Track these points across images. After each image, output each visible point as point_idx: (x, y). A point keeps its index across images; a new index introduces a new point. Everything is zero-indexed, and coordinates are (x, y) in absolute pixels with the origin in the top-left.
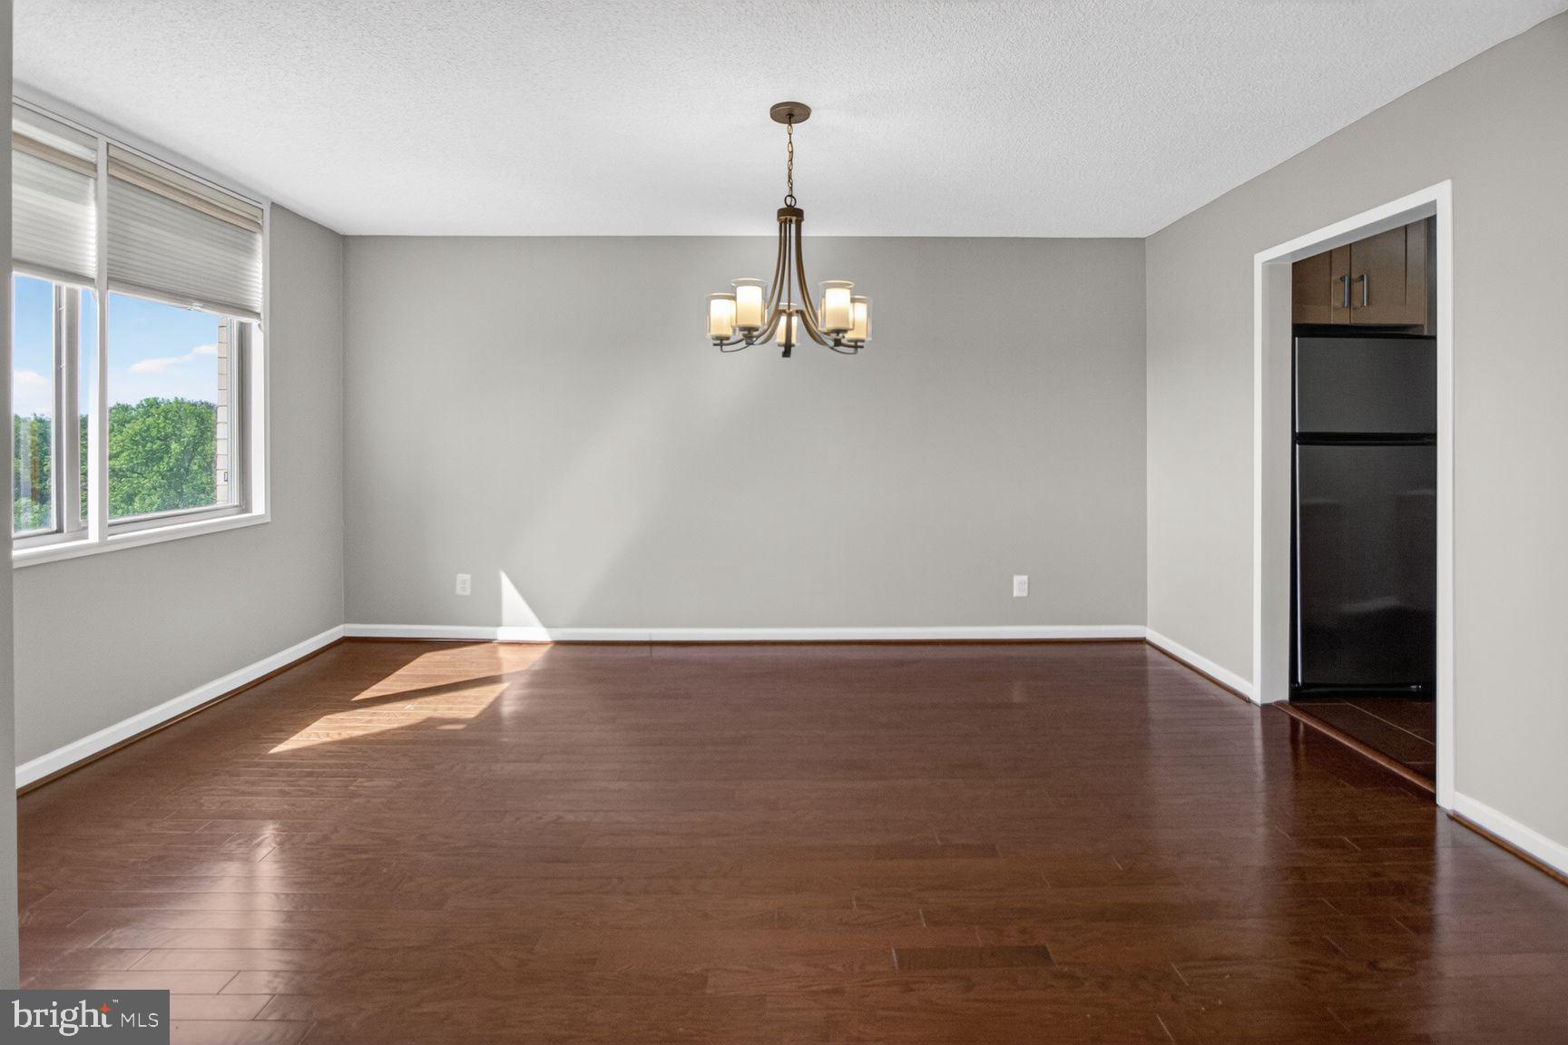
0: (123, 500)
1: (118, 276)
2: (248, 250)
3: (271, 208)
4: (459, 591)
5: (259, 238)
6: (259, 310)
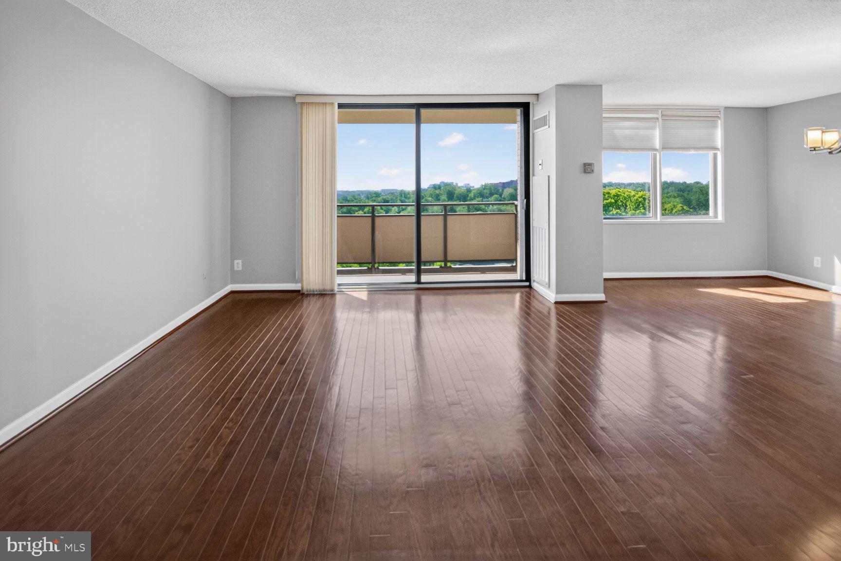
3: (724, 109)
4: (815, 265)
6: (720, 147)
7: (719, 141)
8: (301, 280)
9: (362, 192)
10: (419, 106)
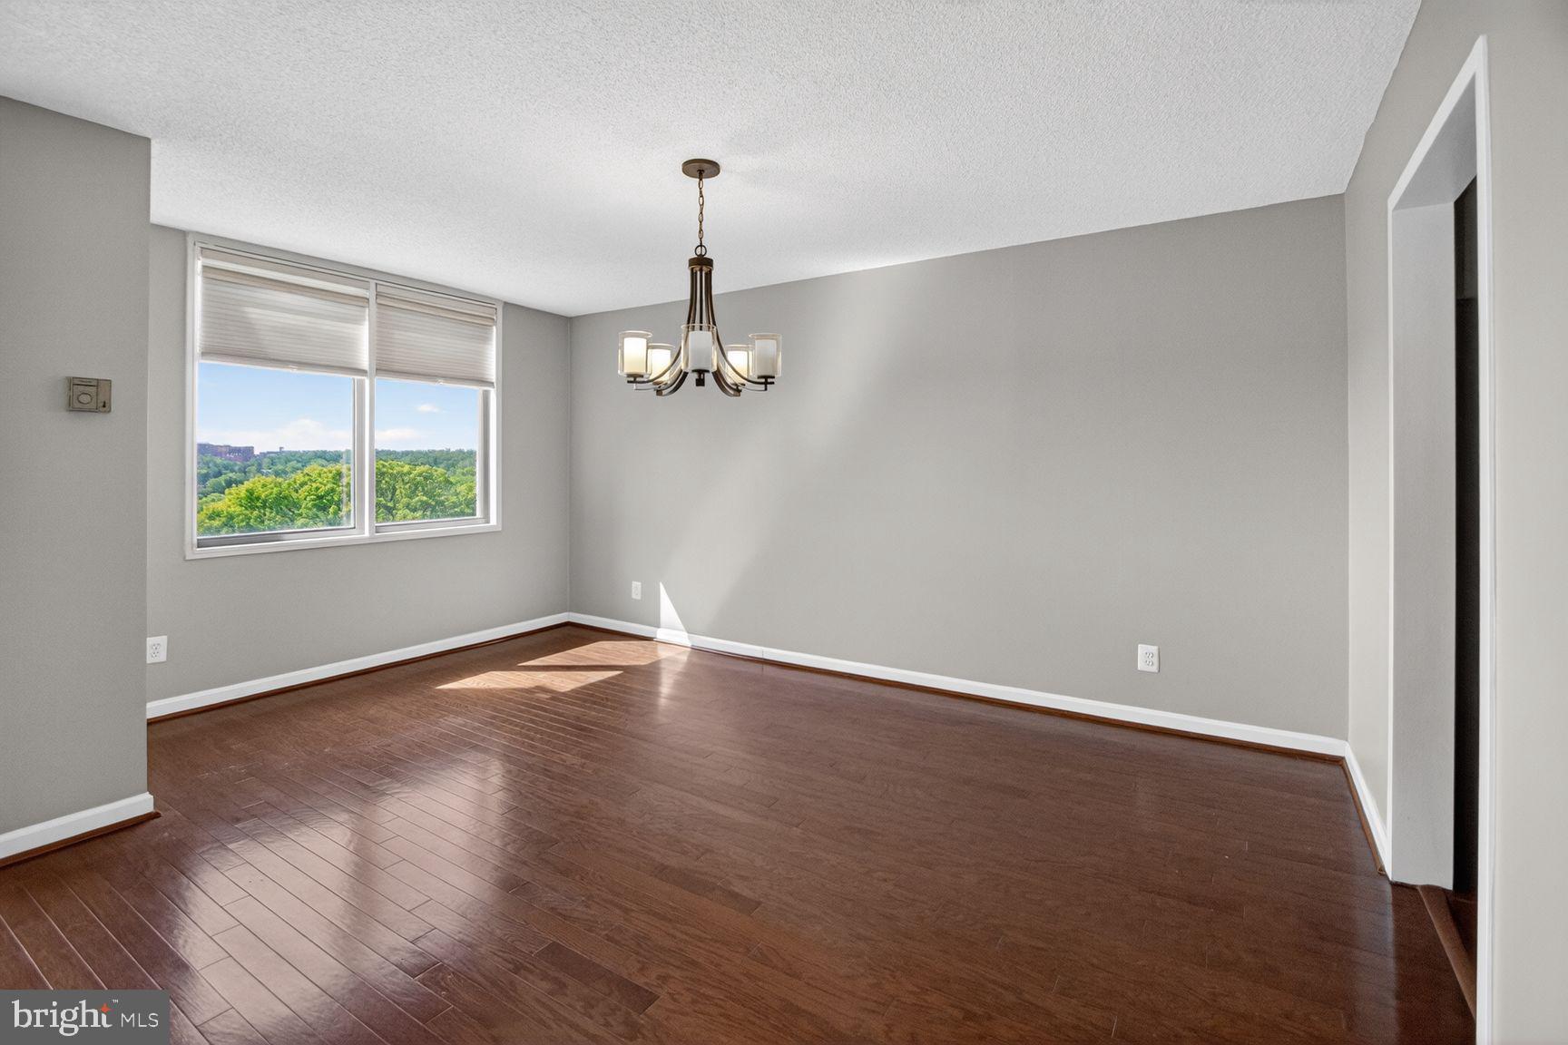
0: (386, 509)
1: (385, 368)
2: (485, 339)
3: (503, 308)
4: (634, 596)
5: (494, 327)
6: (494, 380)
7: (492, 372)
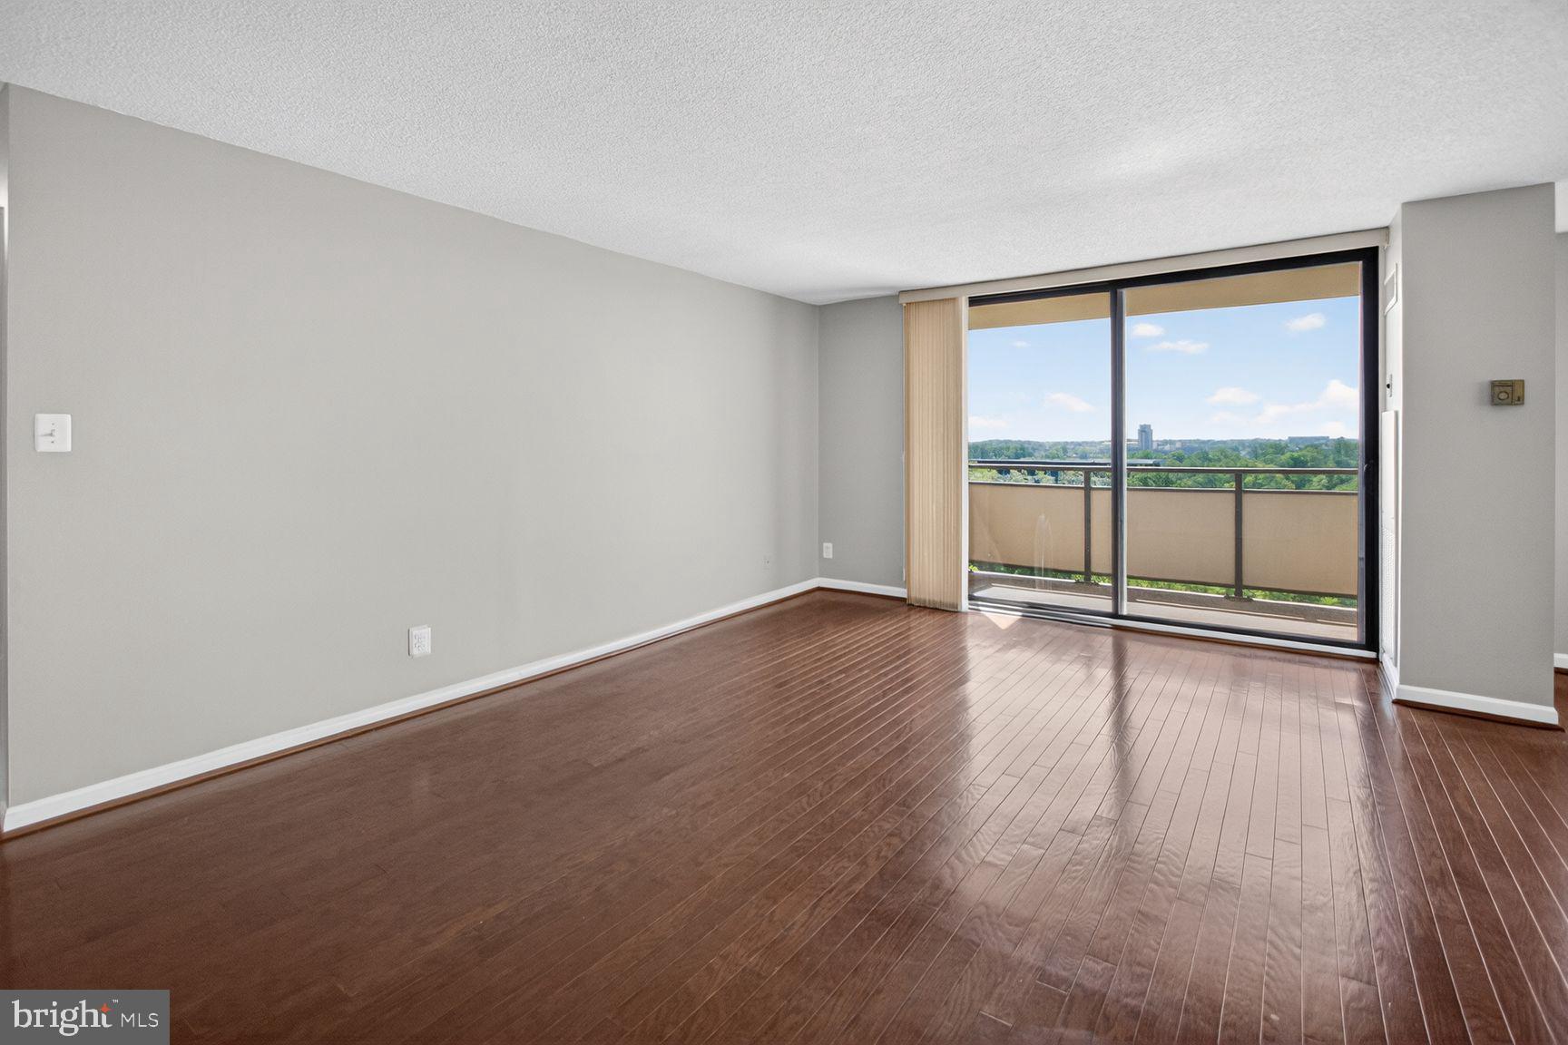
8: (907, 584)
9: (1242, 443)
10: (1114, 287)
